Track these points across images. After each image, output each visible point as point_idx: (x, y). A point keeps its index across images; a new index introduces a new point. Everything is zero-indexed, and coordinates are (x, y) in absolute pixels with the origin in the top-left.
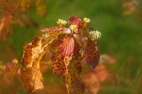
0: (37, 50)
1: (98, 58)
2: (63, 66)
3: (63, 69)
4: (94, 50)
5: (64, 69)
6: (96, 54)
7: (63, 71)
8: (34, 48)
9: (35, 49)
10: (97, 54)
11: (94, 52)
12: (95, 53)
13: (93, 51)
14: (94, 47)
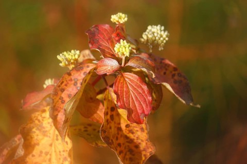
0: (40, 156)
1: (183, 79)
2: (128, 144)
3: (131, 151)
4: (166, 70)
5: (134, 149)
6: (173, 75)
7: (134, 155)
8: (31, 156)
9: (33, 156)
10: (176, 72)
11: (168, 72)
12: (171, 72)
13: (165, 73)
14: (161, 62)
